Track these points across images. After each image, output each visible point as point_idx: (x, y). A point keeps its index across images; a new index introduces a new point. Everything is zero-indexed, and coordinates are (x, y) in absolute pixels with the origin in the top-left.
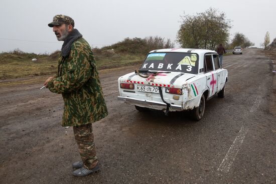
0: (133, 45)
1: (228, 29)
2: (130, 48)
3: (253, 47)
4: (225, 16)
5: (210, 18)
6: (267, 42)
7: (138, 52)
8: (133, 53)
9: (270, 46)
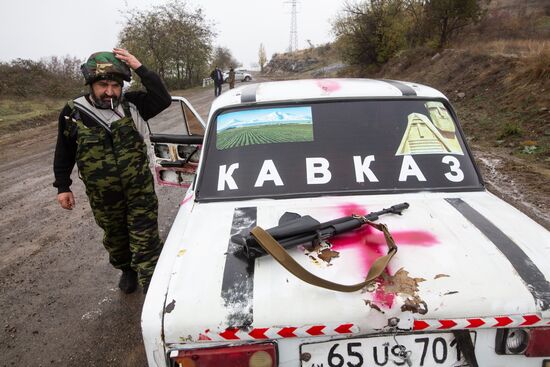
0: (15, 75)
1: (213, 38)
2: (10, 85)
3: (242, 69)
4: (203, 13)
5: (176, 17)
6: (262, 61)
7: (33, 93)
8: (21, 95)
9: (268, 65)
